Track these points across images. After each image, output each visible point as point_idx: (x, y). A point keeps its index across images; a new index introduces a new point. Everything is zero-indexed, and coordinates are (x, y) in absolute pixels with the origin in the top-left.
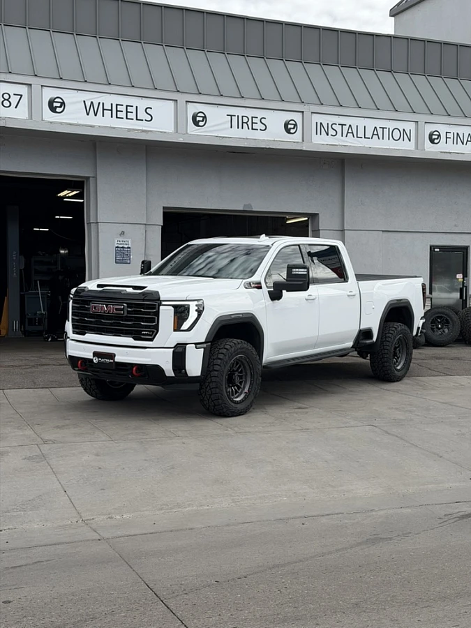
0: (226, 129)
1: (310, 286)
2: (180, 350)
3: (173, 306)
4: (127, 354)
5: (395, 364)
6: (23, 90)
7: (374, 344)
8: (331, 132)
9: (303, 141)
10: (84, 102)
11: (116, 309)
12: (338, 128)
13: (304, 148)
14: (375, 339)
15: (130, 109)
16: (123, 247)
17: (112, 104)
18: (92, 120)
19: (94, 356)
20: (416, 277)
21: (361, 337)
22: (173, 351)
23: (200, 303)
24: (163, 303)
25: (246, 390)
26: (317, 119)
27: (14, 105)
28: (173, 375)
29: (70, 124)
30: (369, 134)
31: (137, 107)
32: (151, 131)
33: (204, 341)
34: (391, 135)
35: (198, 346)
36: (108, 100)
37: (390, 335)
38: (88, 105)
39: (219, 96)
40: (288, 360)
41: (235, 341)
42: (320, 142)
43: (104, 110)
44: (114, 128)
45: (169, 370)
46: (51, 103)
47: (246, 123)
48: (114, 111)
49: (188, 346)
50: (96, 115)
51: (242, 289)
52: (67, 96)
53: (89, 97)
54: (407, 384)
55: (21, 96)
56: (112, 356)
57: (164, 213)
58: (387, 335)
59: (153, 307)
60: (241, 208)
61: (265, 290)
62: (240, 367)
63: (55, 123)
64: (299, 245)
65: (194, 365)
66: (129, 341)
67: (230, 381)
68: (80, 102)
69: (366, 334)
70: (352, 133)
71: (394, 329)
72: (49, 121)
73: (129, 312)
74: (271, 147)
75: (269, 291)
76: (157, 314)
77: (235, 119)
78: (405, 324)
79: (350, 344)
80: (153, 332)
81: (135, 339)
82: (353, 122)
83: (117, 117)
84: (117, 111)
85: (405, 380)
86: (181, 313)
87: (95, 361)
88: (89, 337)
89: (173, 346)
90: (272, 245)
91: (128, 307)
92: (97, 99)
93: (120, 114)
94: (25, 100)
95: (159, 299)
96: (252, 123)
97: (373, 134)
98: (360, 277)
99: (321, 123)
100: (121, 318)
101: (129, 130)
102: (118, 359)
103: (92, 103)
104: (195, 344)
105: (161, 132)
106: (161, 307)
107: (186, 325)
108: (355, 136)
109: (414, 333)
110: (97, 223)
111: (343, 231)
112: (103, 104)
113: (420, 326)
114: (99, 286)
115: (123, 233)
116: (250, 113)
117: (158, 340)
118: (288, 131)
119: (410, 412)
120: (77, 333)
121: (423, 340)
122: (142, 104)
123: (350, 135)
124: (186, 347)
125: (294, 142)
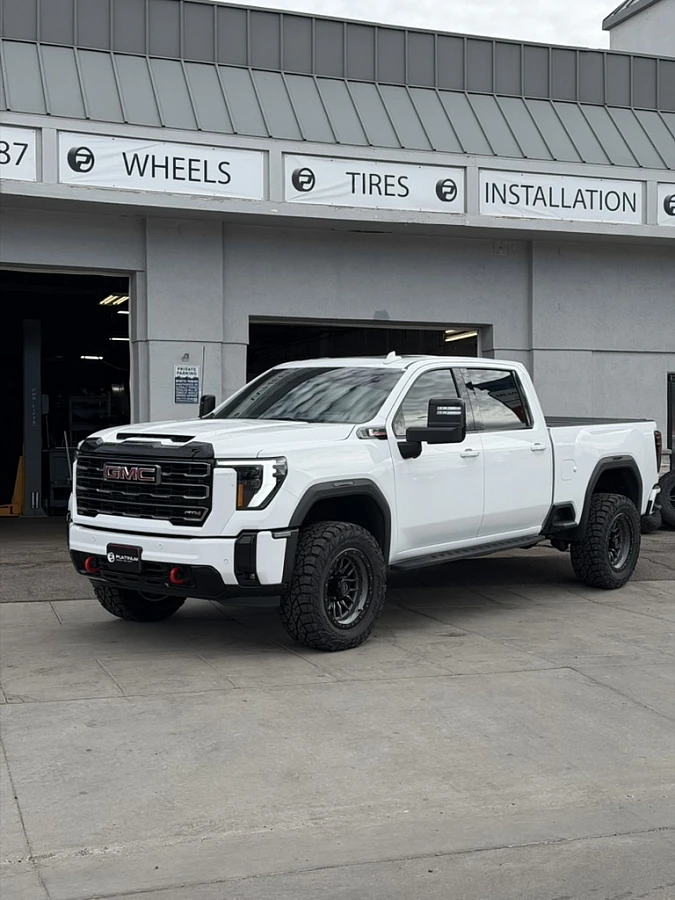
0: (346, 194)
1: (467, 435)
2: (246, 540)
3: (236, 468)
4: (161, 548)
5: (612, 560)
6: (30, 137)
7: (575, 528)
8: (510, 198)
9: (466, 211)
10: (124, 154)
11: (145, 474)
12: (521, 192)
13: (468, 224)
14: (578, 520)
15: (194, 165)
16: (186, 378)
17: (167, 158)
18: (135, 182)
19: (108, 552)
20: (645, 420)
21: (556, 517)
22: (236, 544)
23: (282, 462)
24: (219, 463)
25: (361, 606)
26: (487, 177)
27: (14, 158)
28: (237, 583)
29: (103, 189)
30: (569, 200)
31: (206, 162)
32: (228, 198)
33: (287, 526)
34: (604, 202)
35: (277, 534)
36: (161, 152)
37: (603, 514)
38: (130, 159)
39: (335, 144)
40: (433, 555)
41: (342, 525)
42: (493, 214)
43: (154, 166)
44: (170, 194)
45: (228, 574)
46: (72, 156)
47: (377, 185)
48: (171, 167)
49: (259, 534)
50: (142, 175)
51: (354, 439)
52: (96, 145)
53: (131, 148)
54: (631, 592)
55: (26, 146)
56: (136, 551)
57: (250, 325)
58: (599, 514)
59: (202, 469)
60: (371, 317)
61: (393, 441)
62: (350, 568)
63: (77, 186)
64: (450, 369)
65: (271, 567)
66: (163, 525)
67: (333, 591)
68: (117, 154)
69: (564, 511)
70: (543, 199)
71: (608, 504)
72: (69, 184)
73: (164, 479)
74: (416, 221)
75: (398, 443)
76: (209, 481)
77: (359, 180)
78: (628, 494)
79: (538, 528)
80: (203, 511)
81: (175, 523)
82: (545, 182)
83: (175, 178)
84: (175, 168)
85: (630, 587)
86: (249, 478)
87: (110, 560)
88: (103, 519)
89: (235, 534)
90: (406, 368)
91: (163, 470)
92: (143, 149)
93: (179, 173)
94: (31, 152)
95: (212, 457)
96: (386, 185)
97: (576, 201)
98: (552, 421)
99: (494, 185)
100: (150, 488)
101: (195, 197)
102: (146, 556)
103: (136, 156)
104: (272, 530)
105: (244, 200)
106: (216, 470)
107: (257, 500)
108: (548, 203)
109: (643, 511)
110: (147, 341)
111: (530, 351)
112: (153, 157)
113: (653, 499)
114: (120, 436)
115: (187, 356)
116: (382, 170)
117: (211, 525)
118: (442, 196)
119: (636, 642)
120: (86, 514)
121: (658, 520)
122: (214, 157)
123: (540, 203)
124: (256, 536)
125: (452, 214)
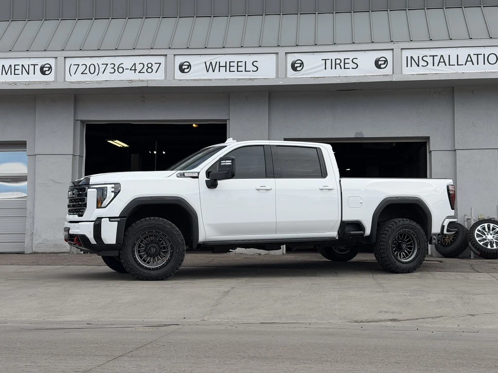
0: (322, 70)
2: (98, 222)
3: (97, 188)
6: (161, 60)
8: (422, 63)
9: (393, 73)
10: (205, 62)
12: (430, 60)
13: (394, 80)
15: (240, 64)
17: (226, 62)
18: (211, 75)
23: (117, 185)
24: (91, 187)
26: (407, 54)
27: (155, 70)
28: (96, 243)
29: (194, 80)
30: (462, 61)
31: (245, 62)
32: (256, 79)
33: (118, 216)
34: (486, 60)
35: (112, 220)
36: (223, 60)
38: (208, 64)
39: (315, 45)
42: (411, 73)
43: (220, 67)
44: (227, 79)
45: (92, 238)
46: (181, 66)
47: (339, 64)
48: (228, 67)
50: (214, 71)
51: (173, 177)
52: (192, 60)
53: (208, 59)
55: (160, 64)
59: (85, 190)
60: (353, 136)
63: (182, 80)
64: (263, 146)
65: (110, 234)
68: (203, 63)
70: (444, 62)
72: (180, 79)
74: (362, 81)
75: (206, 181)
76: (86, 195)
77: (328, 62)
80: (84, 209)
81: (79, 215)
82: (445, 53)
83: (230, 71)
84: (230, 66)
86: (102, 193)
89: (95, 220)
91: (78, 192)
92: (214, 59)
93: (232, 69)
94: (162, 67)
95: (89, 184)
96: (345, 63)
97: (467, 61)
99: (412, 57)
101: (239, 79)
103: (211, 63)
104: (110, 218)
105: (264, 79)
106: (89, 190)
107: (105, 203)
108: (447, 64)
109: (436, 231)
111: (455, 151)
112: (219, 62)
113: (446, 224)
116: (342, 56)
117: (86, 215)
118: (378, 66)
122: (249, 59)
123: (442, 64)
124: (101, 220)
125: (384, 75)
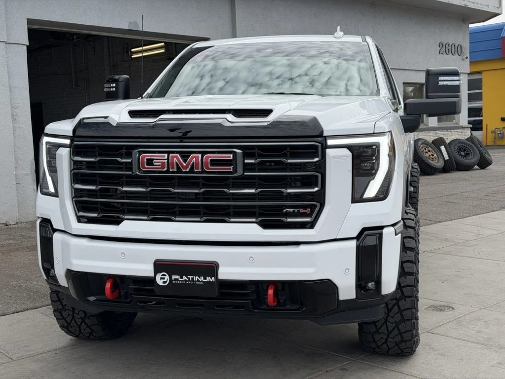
3: (349, 147)
11: (214, 162)
19: (156, 271)
22: (358, 248)
23: (390, 139)
24: (330, 142)
28: (355, 296)
33: (399, 219)
35: (397, 230)
45: (347, 289)
49: (384, 231)
56: (211, 268)
57: (28, 28)
60: (126, 27)
66: (250, 230)
73: (247, 167)
76: (322, 167)
81: (265, 225)
87: (160, 282)
88: (130, 227)
89: (355, 235)
91: (246, 155)
95: (321, 135)
102: (226, 273)
106: (329, 153)
107: (373, 189)
114: (133, 114)
120: (91, 221)
124: (381, 235)
